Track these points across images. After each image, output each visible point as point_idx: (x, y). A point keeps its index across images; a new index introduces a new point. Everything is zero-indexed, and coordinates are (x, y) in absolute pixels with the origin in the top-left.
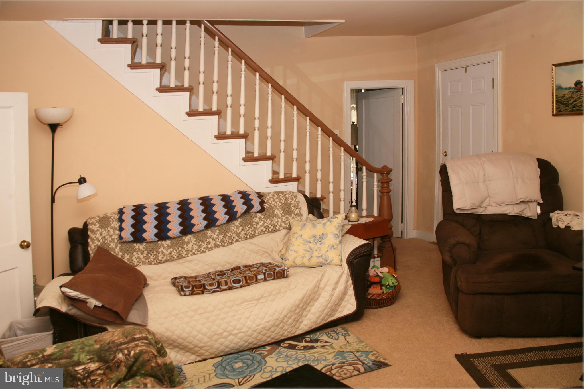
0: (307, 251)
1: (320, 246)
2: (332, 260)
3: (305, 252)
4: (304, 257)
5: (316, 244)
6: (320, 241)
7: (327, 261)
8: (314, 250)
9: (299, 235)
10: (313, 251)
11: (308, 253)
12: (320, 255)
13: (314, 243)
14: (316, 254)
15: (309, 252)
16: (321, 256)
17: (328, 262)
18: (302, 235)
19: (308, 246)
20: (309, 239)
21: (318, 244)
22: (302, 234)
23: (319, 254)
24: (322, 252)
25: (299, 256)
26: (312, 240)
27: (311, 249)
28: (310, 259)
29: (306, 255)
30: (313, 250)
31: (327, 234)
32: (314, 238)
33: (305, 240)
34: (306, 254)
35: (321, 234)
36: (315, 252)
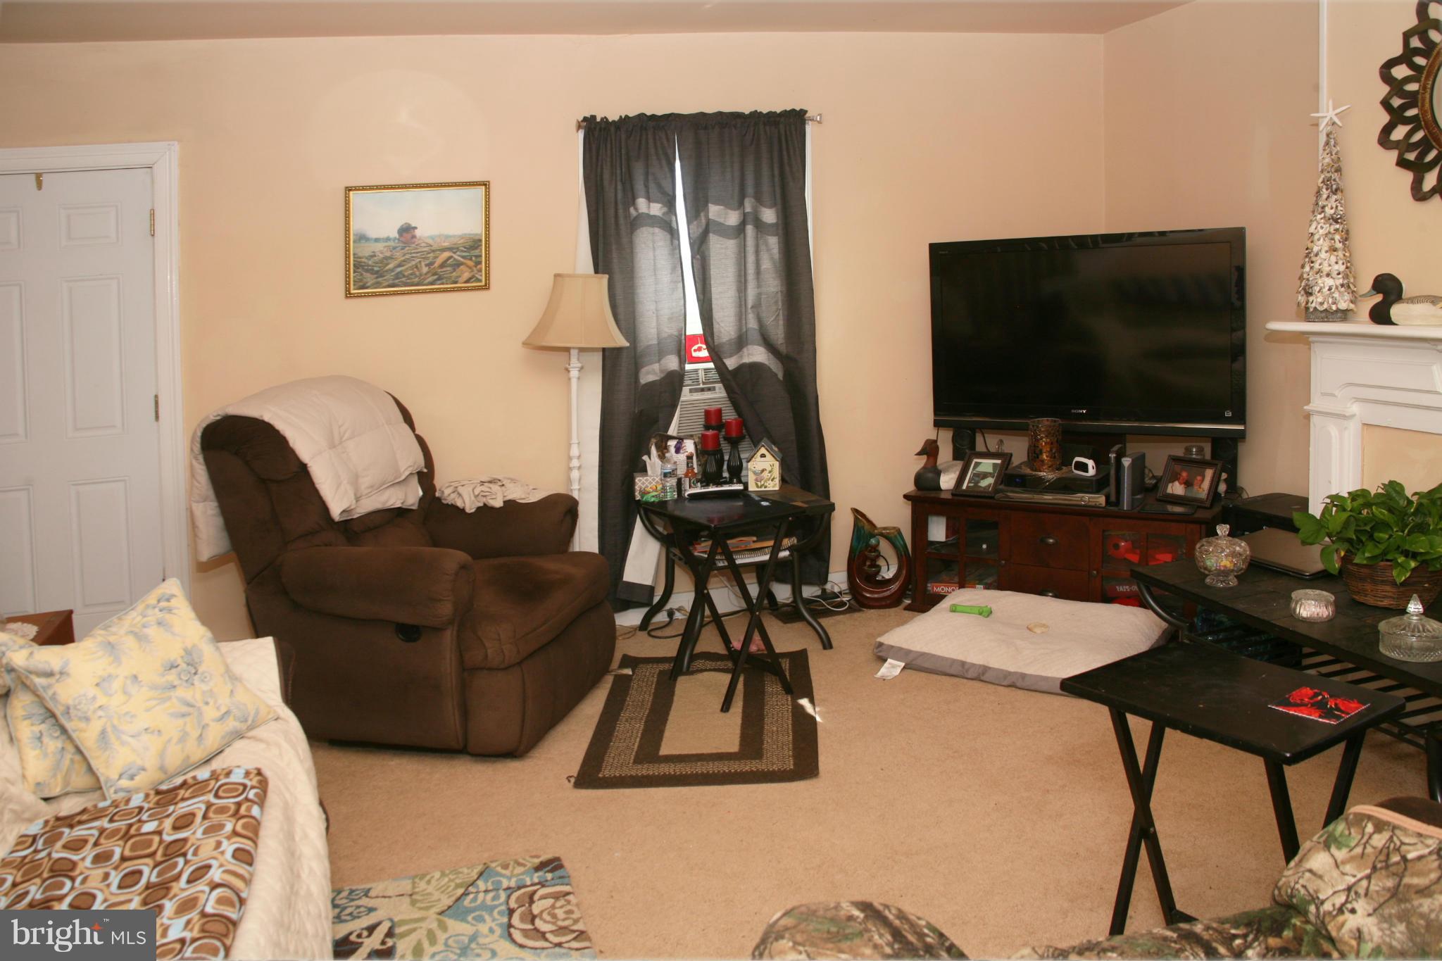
0: (183, 715)
1: (205, 687)
2: (257, 713)
3: (180, 721)
4: (183, 738)
5: (193, 684)
6: (195, 674)
7: (246, 721)
8: (200, 704)
9: (126, 678)
10: (199, 709)
11: (188, 719)
12: (223, 710)
13: (185, 684)
14: (210, 713)
15: (189, 714)
16: (227, 713)
17: (249, 722)
18: (135, 677)
19: (174, 700)
20: (163, 680)
21: (196, 683)
22: (135, 673)
23: (218, 708)
24: (224, 702)
25: (169, 741)
26: (172, 677)
27: (189, 705)
28: (201, 735)
29: (188, 728)
30: (197, 705)
31: (194, 646)
32: (174, 671)
33: (154, 687)
34: (185, 724)
35: (183, 653)
36: (205, 708)
